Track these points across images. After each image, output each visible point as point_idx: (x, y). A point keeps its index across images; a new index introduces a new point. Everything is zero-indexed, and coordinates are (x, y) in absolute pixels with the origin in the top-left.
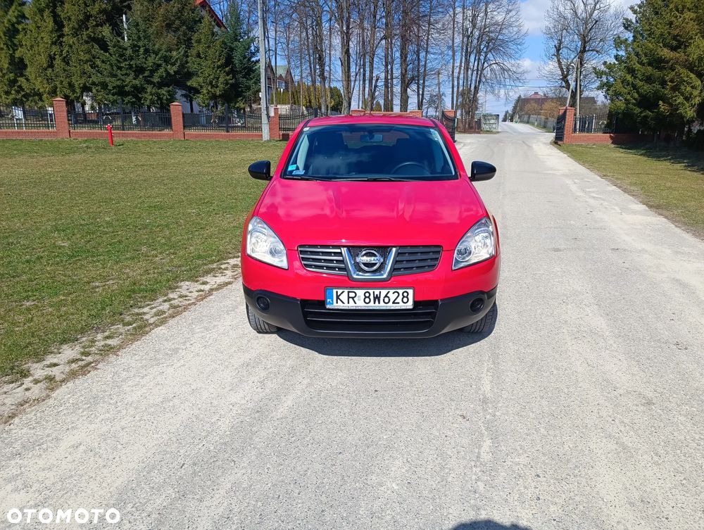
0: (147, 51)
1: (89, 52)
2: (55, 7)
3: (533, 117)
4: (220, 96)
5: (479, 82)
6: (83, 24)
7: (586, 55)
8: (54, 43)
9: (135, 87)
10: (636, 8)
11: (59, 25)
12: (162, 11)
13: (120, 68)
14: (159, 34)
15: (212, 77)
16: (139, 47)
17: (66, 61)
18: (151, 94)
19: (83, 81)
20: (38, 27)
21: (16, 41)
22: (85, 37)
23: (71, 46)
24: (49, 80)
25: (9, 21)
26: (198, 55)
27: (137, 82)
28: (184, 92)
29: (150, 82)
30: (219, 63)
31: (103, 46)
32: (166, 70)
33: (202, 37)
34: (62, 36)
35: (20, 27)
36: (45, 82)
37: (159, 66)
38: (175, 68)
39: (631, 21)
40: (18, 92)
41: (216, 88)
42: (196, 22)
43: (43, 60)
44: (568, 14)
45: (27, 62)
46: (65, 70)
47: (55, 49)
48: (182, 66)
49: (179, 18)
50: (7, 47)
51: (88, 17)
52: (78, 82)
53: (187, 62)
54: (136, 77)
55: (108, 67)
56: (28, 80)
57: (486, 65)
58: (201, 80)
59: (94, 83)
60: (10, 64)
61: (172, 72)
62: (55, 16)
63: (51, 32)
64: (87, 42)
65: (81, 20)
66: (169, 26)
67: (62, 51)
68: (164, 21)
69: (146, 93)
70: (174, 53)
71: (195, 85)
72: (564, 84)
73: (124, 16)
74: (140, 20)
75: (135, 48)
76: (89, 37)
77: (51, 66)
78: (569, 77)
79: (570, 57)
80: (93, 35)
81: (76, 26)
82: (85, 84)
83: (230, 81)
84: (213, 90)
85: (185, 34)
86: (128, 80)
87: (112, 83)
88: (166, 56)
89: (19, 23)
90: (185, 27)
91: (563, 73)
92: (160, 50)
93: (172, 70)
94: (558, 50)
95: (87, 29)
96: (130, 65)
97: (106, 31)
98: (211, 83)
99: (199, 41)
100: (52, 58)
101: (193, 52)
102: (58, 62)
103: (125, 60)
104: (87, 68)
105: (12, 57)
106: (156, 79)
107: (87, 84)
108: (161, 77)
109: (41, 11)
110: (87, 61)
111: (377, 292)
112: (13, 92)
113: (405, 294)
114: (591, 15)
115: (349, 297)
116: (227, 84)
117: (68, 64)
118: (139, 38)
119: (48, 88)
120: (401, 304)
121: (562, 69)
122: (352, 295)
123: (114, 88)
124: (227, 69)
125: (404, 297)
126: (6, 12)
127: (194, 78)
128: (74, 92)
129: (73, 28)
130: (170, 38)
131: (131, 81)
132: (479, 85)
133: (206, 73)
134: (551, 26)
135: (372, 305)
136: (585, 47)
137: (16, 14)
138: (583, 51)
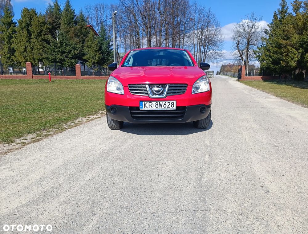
0: (66, 45)
1: (42, 45)
2: (28, 27)
3: (229, 73)
4: (97, 63)
5: (205, 57)
6: (39, 34)
7: (250, 47)
8: (27, 42)
9: (61, 59)
10: (270, 25)
11: (30, 34)
12: (73, 29)
13: (55, 52)
14: (71, 38)
15: (93, 55)
16: (63, 43)
17: (32, 49)
18: (68, 62)
19: (39, 57)
20: (21, 35)
21: (11, 41)
22: (40, 39)
23: (34, 43)
24: (25, 57)
25: (9, 33)
26: (88, 47)
27: (62, 57)
28: (81, 61)
29: (67, 57)
30: (96, 50)
31: (48, 42)
32: (74, 53)
33: (89, 39)
34: (31, 39)
35: (13, 36)
36: (23, 57)
37: (72, 50)
38: (78, 52)
39: (268, 30)
40: (11, 62)
41: (95, 59)
42: (87, 33)
43: (22, 48)
44: (242, 30)
45: (15, 49)
46: (31, 53)
47: (27, 44)
48: (81, 51)
49: (80, 32)
50: (8, 43)
51: (42, 31)
52: (37, 57)
53: (83, 49)
54: (61, 55)
55: (50, 51)
56: (15, 57)
57: (208, 50)
58: (88, 56)
59: (43, 58)
60: (8, 50)
61: (77, 53)
62: (28, 30)
63: (26, 37)
64: (41, 41)
65: (39, 32)
66: (76, 35)
67: (30, 45)
68: (74, 33)
69: (65, 61)
70: (78, 46)
71: (86, 58)
72: (241, 58)
73: (57, 31)
74: (64, 32)
75: (61, 43)
76: (42, 39)
77: (26, 51)
78: (243, 56)
79: (242, 47)
80: (43, 38)
81: (37, 35)
82: (39, 58)
83: (101, 57)
84: (93, 61)
85: (82, 38)
86: (58, 56)
87: (51, 57)
88: (74, 47)
89: (13, 34)
90: (82, 35)
91: (240, 54)
92: (72, 44)
93: (77, 52)
94: (238, 45)
95: (41, 36)
96: (59, 50)
97: (49, 37)
98: (93, 57)
99: (88, 41)
100: (26, 48)
101: (86, 45)
102: (29, 49)
103: (57, 48)
104: (41, 51)
105: (9, 47)
106: (70, 56)
107: (41, 58)
108: (72, 55)
109: (22, 29)
110: (41, 49)
112: (9, 62)
114: (251, 30)
116: (99, 58)
117: (33, 50)
118: (63, 39)
119: (24, 60)
121: (240, 53)
123: (52, 59)
124: (100, 52)
126: (8, 30)
127: (86, 55)
128: (35, 61)
129: (35, 35)
130: (76, 40)
131: (59, 57)
132: (205, 59)
133: (91, 53)
134: (234, 35)
136: (249, 43)
137: (12, 30)
138: (248, 45)
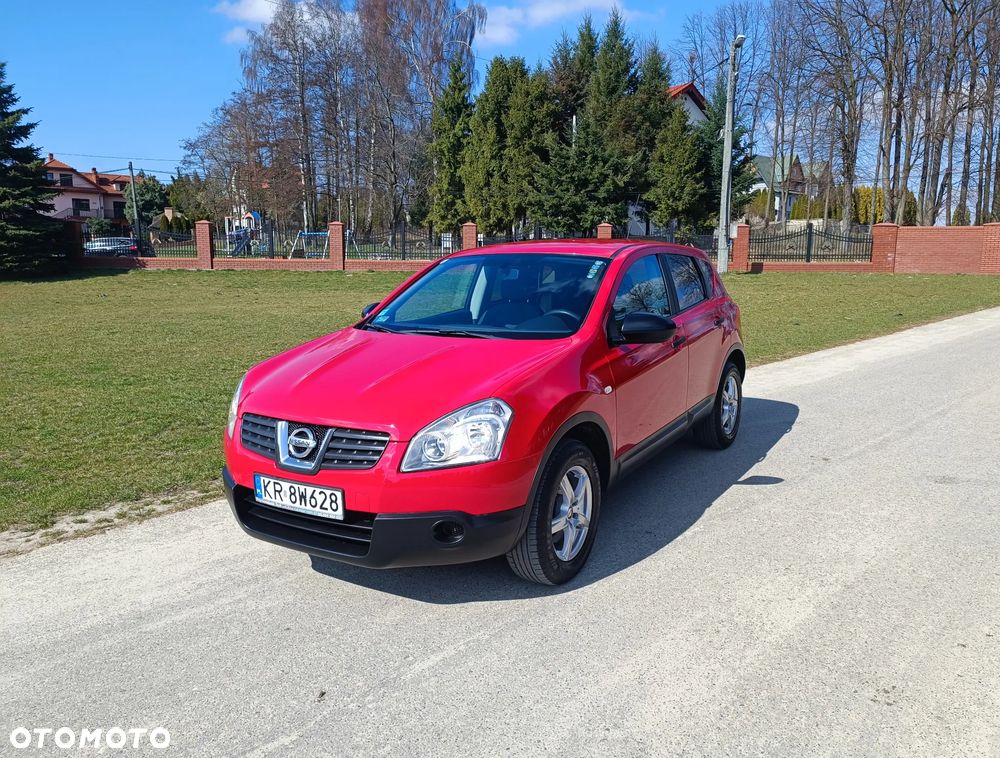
0: (595, 158)
1: (528, 165)
2: (500, 115)
4: (683, 211)
6: (526, 132)
8: (493, 157)
9: (574, 205)
11: (502, 134)
12: (621, 106)
13: (560, 183)
14: (613, 136)
15: (675, 186)
16: (586, 155)
17: (504, 177)
18: (593, 214)
19: (518, 200)
20: (481, 140)
21: (459, 158)
22: (527, 147)
23: (511, 160)
24: (484, 201)
25: (454, 135)
26: (661, 159)
27: (577, 199)
28: (639, 208)
29: (592, 198)
30: (687, 168)
31: (544, 155)
32: (614, 182)
33: (669, 134)
34: (504, 147)
35: (465, 141)
36: (479, 202)
37: (607, 176)
38: (626, 178)
40: (454, 216)
41: (679, 200)
42: (664, 115)
43: (480, 177)
45: (464, 181)
46: (500, 188)
47: (494, 163)
48: (638, 174)
49: (641, 113)
50: (450, 165)
51: (532, 123)
52: (513, 202)
53: (647, 169)
54: (577, 192)
55: (545, 181)
56: (464, 202)
58: (660, 191)
59: (530, 204)
60: (449, 184)
61: (621, 184)
62: (499, 124)
63: (492, 144)
64: (528, 153)
65: (525, 128)
66: (628, 128)
67: (501, 167)
68: (623, 119)
69: (586, 212)
70: (630, 159)
71: (652, 198)
73: (574, 117)
74: (591, 120)
75: (582, 155)
76: (532, 147)
77: (487, 184)
80: (535, 143)
81: (519, 135)
82: (520, 205)
83: (701, 191)
84: (674, 204)
85: (648, 133)
86: (567, 197)
87: (549, 201)
88: (617, 164)
89: (465, 136)
90: (648, 124)
92: (611, 156)
93: (621, 180)
95: (530, 138)
96: (571, 177)
97: (549, 139)
98: (673, 194)
99: (664, 141)
100: (490, 175)
101: (656, 154)
102: (496, 179)
103: (567, 172)
104: (525, 184)
105: (453, 175)
106: (601, 194)
107: (523, 204)
108: (608, 191)
109: (485, 120)
110: (526, 176)
111: (302, 488)
112: (449, 217)
113: (333, 498)
115: (276, 491)
116: (694, 195)
117: (506, 181)
118: (587, 143)
119: (482, 209)
120: (330, 511)
122: (278, 488)
123: (550, 207)
124: (698, 175)
125: (332, 501)
126: (453, 126)
127: (653, 188)
128: (508, 214)
129: (515, 138)
130: (629, 141)
131: (571, 197)
133: (669, 180)
135: (299, 507)
137: (462, 126)
